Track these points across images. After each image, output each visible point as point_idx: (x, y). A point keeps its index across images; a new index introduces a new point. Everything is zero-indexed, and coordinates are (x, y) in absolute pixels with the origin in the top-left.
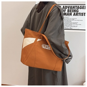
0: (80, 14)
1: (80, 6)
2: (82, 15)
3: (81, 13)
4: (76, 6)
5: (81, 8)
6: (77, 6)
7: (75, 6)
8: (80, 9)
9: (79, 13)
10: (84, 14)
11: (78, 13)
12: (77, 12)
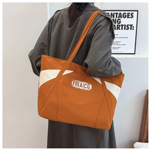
0: (124, 27)
1: (122, 13)
2: (126, 28)
3: (125, 25)
4: (117, 14)
5: (126, 16)
6: (119, 12)
7: (115, 12)
8: (124, 17)
9: (122, 25)
10: (130, 27)
11: (120, 24)
12: (118, 23)
